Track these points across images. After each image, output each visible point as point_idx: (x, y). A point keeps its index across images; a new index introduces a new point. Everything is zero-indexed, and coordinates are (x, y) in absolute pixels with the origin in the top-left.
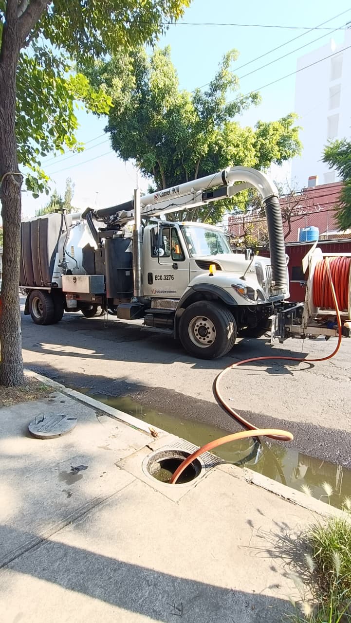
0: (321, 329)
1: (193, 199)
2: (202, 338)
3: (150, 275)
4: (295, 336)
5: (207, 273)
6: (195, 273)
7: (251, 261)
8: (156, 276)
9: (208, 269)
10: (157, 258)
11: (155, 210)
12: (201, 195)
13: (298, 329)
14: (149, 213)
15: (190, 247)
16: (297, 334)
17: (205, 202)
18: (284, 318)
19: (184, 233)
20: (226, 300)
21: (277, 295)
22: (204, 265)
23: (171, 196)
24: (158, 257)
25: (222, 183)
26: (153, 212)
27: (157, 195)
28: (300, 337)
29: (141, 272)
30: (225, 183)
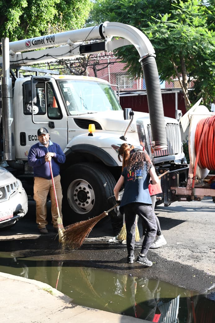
0: (205, 189)
1: (70, 52)
2: (82, 204)
3: (23, 135)
4: (182, 199)
5: (86, 132)
6: (74, 132)
7: (131, 120)
8: (29, 136)
9: (87, 128)
10: (31, 116)
11: (27, 59)
12: (79, 48)
13: (183, 190)
14: (20, 62)
15: (68, 104)
16: (183, 196)
17: (83, 55)
18: (168, 179)
19: (61, 89)
20: (106, 161)
21: (168, 155)
22: (83, 123)
23: (46, 45)
24: (31, 114)
25: (99, 37)
26: (25, 61)
27: (29, 42)
28: (185, 199)
29: (12, 130)
30: (103, 38)
